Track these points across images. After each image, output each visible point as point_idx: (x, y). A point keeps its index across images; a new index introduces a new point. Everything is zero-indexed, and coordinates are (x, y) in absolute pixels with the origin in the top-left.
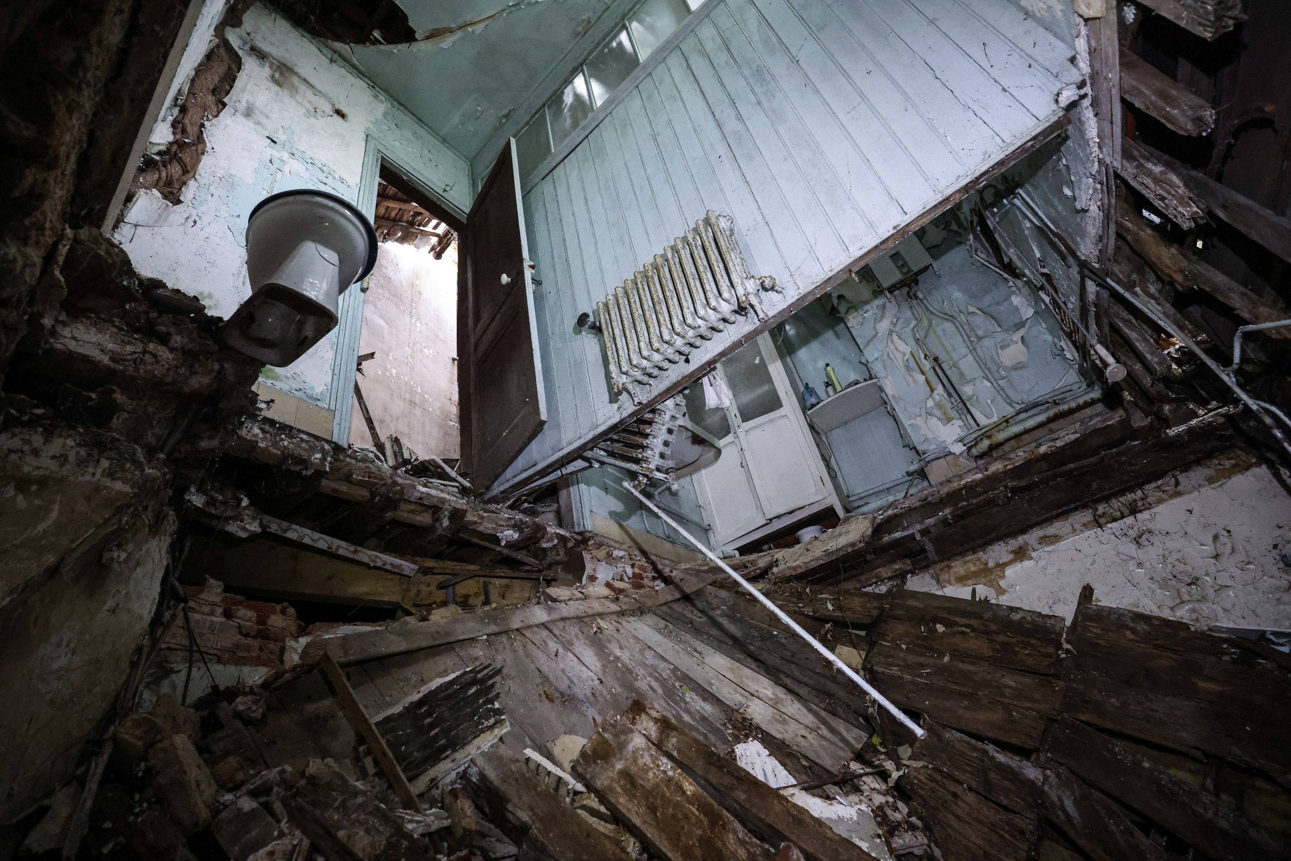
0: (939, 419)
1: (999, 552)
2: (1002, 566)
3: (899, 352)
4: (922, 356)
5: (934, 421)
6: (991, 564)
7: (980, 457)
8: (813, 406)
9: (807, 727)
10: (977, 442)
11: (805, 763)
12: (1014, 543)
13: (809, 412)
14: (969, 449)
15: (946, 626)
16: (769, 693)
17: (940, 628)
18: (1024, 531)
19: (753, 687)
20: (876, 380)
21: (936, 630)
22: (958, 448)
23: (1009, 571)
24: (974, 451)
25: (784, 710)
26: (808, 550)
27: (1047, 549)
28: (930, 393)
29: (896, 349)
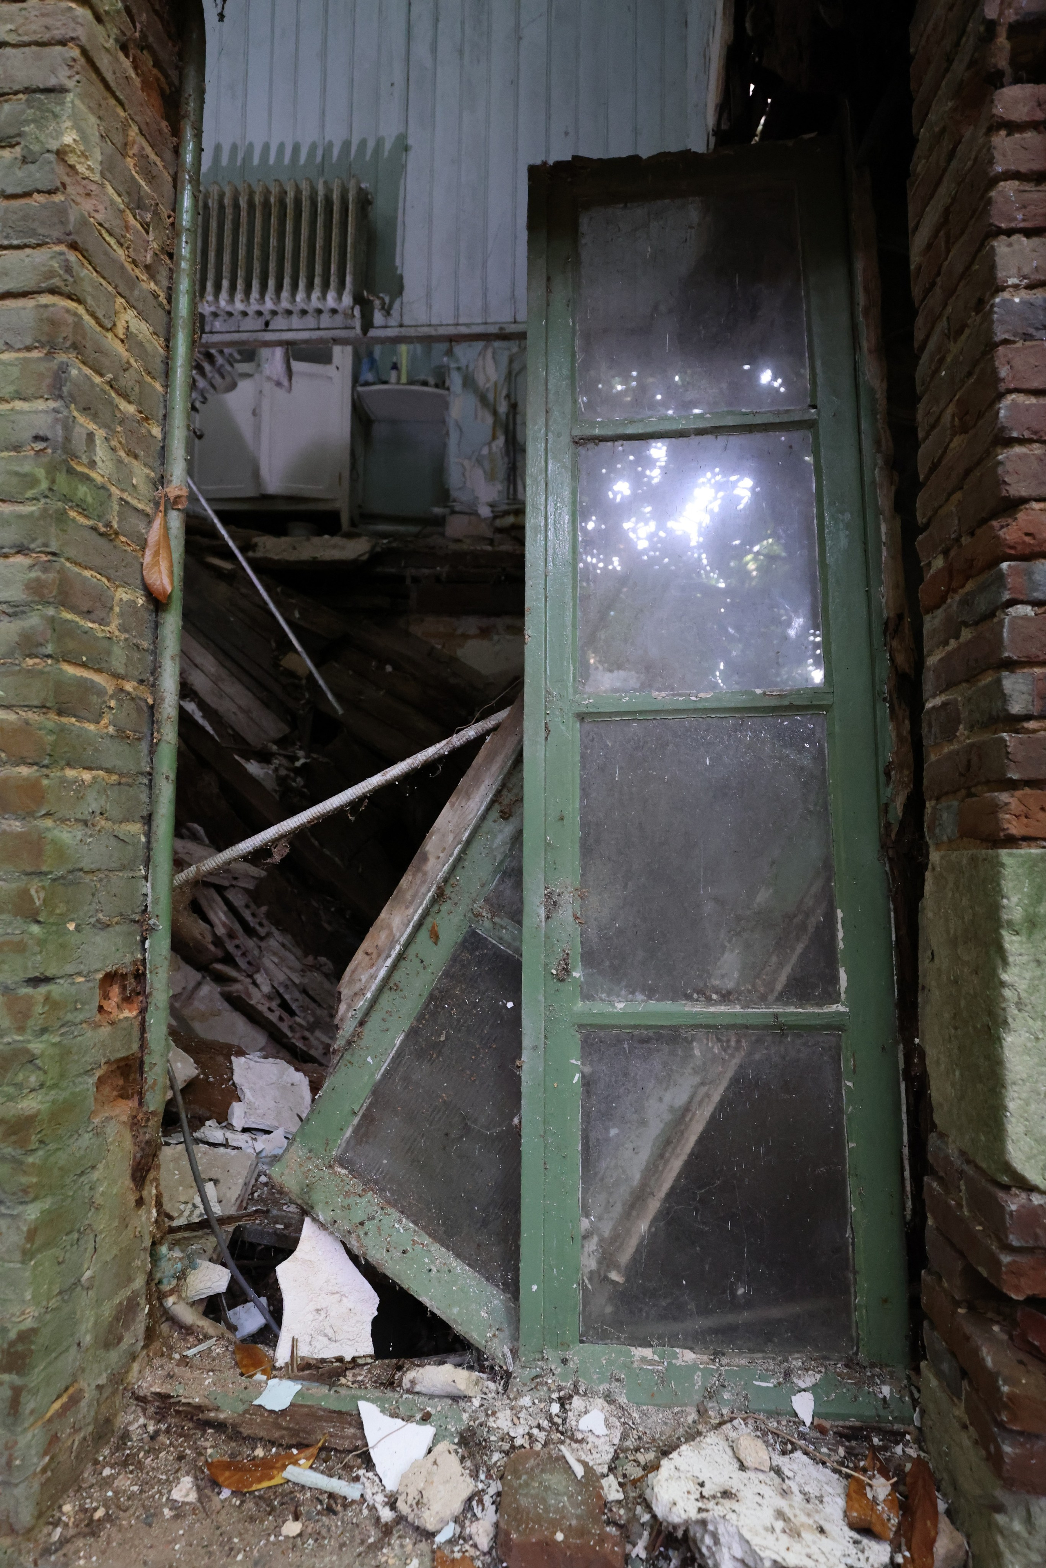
0: (485, 472)
1: (470, 624)
2: (465, 637)
3: (485, 374)
4: (504, 393)
5: (479, 472)
6: (459, 631)
7: (500, 530)
8: (367, 384)
9: (240, 707)
10: (506, 513)
11: (231, 732)
12: (485, 622)
13: (359, 389)
14: (495, 517)
15: (394, 668)
16: (213, 670)
17: (389, 668)
18: (498, 614)
19: (199, 660)
20: (446, 392)
21: (384, 669)
22: (485, 512)
23: (470, 643)
24: (499, 523)
25: (222, 687)
26: (294, 548)
27: (508, 637)
28: (490, 437)
29: (484, 368)
